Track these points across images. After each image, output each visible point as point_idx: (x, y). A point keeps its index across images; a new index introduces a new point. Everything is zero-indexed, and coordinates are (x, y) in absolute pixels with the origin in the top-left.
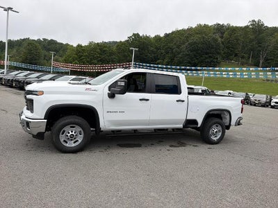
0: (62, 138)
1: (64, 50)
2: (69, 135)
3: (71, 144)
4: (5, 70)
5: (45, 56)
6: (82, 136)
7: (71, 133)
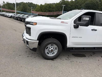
0: (46, 51)
1: (35, 7)
2: (50, 50)
3: (51, 55)
4: (15, 13)
5: (29, 9)
6: (57, 50)
7: (51, 49)
